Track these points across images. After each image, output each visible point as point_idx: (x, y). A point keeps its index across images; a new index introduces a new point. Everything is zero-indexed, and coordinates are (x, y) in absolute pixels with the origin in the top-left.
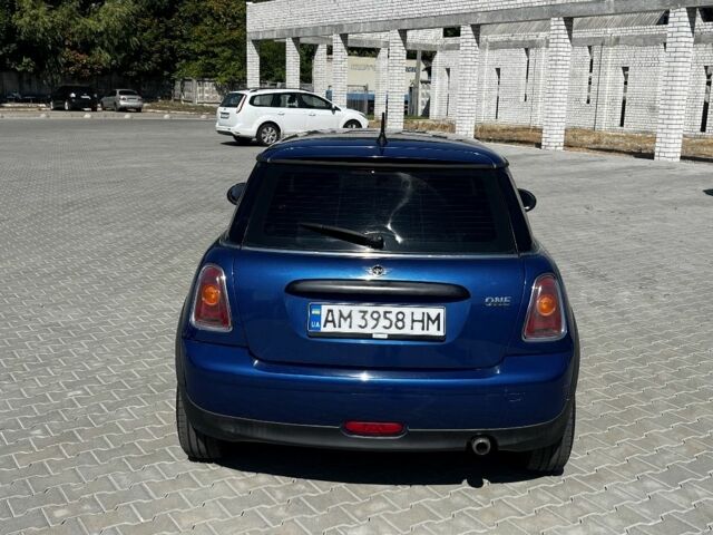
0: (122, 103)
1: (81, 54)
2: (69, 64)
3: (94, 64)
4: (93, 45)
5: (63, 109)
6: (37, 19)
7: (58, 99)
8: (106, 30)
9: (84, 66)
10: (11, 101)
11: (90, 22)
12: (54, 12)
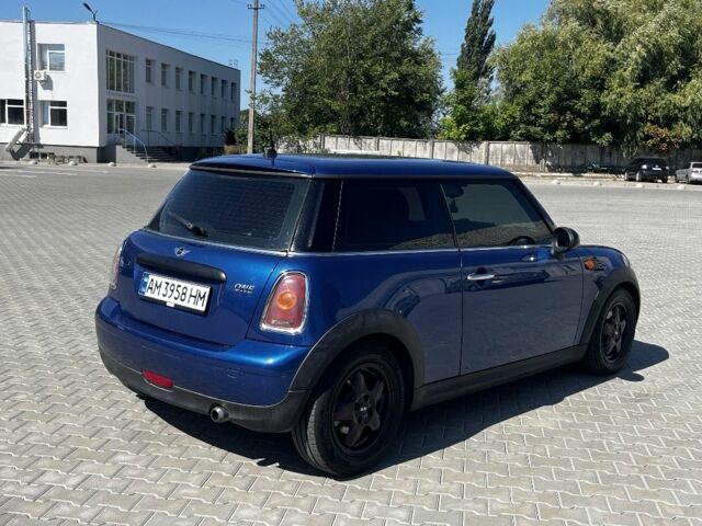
0: (694, 176)
1: (662, 128)
2: (647, 137)
3: (674, 137)
4: (675, 119)
5: (634, 180)
6: (622, 96)
7: (632, 170)
8: (691, 105)
9: (663, 140)
10: (590, 170)
11: (676, 98)
12: (641, 90)
